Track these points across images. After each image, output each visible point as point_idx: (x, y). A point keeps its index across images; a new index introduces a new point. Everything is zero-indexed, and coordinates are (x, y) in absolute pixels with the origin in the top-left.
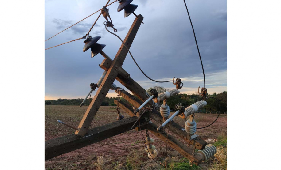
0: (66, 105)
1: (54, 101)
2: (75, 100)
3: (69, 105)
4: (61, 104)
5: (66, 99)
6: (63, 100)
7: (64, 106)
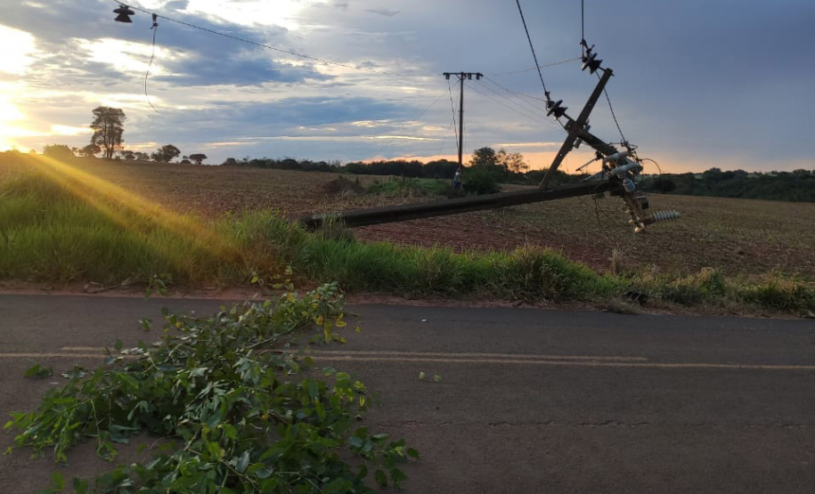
0: (739, 196)
1: (689, 177)
2: (784, 174)
3: (753, 197)
4: (721, 193)
5: (741, 173)
6: (729, 175)
7: (730, 199)
